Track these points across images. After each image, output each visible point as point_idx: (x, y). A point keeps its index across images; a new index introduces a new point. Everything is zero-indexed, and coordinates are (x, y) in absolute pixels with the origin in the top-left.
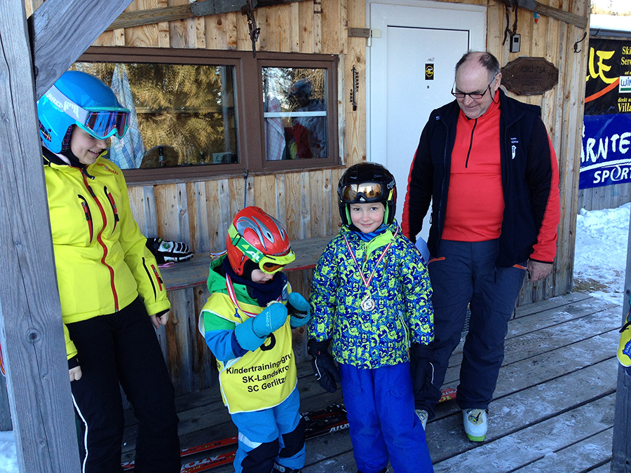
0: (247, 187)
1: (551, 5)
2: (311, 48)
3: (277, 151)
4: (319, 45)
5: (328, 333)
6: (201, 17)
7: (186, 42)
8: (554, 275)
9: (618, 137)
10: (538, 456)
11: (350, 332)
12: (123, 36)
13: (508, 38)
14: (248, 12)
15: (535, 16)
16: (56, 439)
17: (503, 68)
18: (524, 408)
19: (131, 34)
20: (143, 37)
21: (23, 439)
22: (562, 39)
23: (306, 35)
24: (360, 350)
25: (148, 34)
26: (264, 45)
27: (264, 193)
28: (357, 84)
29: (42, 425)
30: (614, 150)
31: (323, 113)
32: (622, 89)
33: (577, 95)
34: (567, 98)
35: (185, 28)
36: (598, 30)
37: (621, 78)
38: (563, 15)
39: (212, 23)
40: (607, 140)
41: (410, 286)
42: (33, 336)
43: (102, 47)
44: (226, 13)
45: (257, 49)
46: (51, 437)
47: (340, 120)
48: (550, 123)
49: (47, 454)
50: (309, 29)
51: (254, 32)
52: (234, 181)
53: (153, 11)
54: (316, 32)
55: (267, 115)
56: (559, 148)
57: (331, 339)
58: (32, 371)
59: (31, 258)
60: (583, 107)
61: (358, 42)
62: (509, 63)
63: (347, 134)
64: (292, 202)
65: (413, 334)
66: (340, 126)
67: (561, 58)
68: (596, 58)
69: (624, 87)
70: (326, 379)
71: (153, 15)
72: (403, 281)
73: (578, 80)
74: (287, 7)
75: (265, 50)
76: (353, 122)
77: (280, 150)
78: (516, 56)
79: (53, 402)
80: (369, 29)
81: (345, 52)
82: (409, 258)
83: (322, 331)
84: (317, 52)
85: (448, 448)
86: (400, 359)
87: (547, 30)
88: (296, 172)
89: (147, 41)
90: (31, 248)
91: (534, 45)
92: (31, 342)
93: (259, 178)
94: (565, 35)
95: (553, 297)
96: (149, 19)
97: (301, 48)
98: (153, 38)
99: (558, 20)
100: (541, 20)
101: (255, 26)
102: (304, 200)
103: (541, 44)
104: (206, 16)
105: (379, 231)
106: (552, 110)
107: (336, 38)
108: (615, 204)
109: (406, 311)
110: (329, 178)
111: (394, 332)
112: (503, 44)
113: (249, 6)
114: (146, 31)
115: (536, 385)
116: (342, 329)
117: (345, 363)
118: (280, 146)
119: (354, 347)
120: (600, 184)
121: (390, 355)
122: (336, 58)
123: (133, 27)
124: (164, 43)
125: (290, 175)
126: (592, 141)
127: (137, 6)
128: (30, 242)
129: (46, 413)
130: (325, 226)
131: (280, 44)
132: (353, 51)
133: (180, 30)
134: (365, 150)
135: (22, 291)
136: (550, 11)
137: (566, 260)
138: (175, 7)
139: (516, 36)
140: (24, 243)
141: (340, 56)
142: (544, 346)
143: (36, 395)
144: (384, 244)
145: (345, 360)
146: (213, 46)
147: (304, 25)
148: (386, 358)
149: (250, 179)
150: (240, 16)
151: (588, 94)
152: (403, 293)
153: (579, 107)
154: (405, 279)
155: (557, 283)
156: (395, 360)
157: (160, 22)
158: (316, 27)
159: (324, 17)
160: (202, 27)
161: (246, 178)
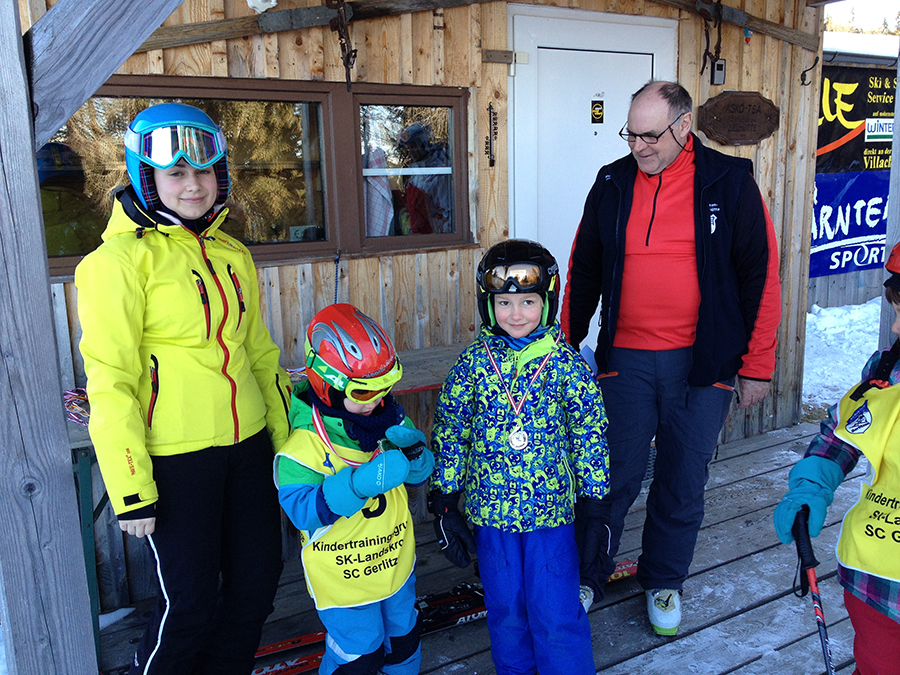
0: (339, 275)
1: (768, 18)
2: (429, 78)
3: (382, 223)
4: (442, 74)
5: (459, 481)
6: (272, 33)
7: (251, 69)
8: (775, 399)
9: (864, 204)
10: (753, 656)
11: (492, 479)
12: (161, 61)
13: (709, 65)
14: (339, 27)
15: (746, 34)
16: (63, 635)
17: (701, 107)
18: (733, 588)
19: (172, 57)
20: (189, 62)
21: (15, 636)
22: (783, 66)
23: (422, 59)
24: (506, 505)
25: (196, 58)
26: (362, 74)
27: (363, 285)
28: (496, 129)
29: (42, 617)
30: (859, 222)
31: (447, 170)
32: (869, 137)
33: (806, 143)
34: (791, 149)
35: (250, 50)
36: (835, 54)
37: (868, 120)
38: (786, 33)
39: (289, 43)
40: (848, 208)
41: (577, 414)
42: (30, 488)
43: (131, 75)
44: (309, 29)
45: (353, 79)
46: (55, 633)
47: (472, 179)
48: (768, 185)
49: (49, 657)
50: (426, 51)
51: (349, 56)
52: (320, 266)
53: (204, 25)
54: (436, 55)
55: (367, 172)
56: (781, 219)
57: (462, 490)
58: (28, 537)
59: (27, 377)
60: (814, 162)
61: (496, 70)
62: (710, 100)
63: (481, 199)
64: (404, 296)
65: (581, 484)
66: (472, 187)
67: (783, 93)
68: (833, 94)
69: (871, 134)
70: (455, 547)
71: (204, 31)
72: (568, 407)
73: (807, 125)
74: (396, 19)
75: (364, 80)
76: (489, 182)
77: (385, 222)
78: (720, 89)
79: (58, 582)
80: (511, 52)
81: (478, 84)
82: (576, 374)
83: (451, 479)
84: (439, 83)
85: (625, 646)
86: (563, 519)
87: (762, 53)
88: (409, 253)
89: (195, 67)
90: (28, 361)
91: (744, 74)
92: (26, 497)
93: (356, 261)
94: (789, 60)
95: (774, 429)
96: (199, 36)
97: (415, 78)
98: (204, 62)
99: (779, 39)
100: (755, 39)
101: (350, 46)
102: (420, 293)
103: (755, 73)
104: (280, 33)
105: (535, 336)
106: (770, 167)
107: (465, 64)
108: (861, 297)
109: (571, 451)
110: (455, 261)
111: (554, 480)
112: (702, 73)
113: (342, 19)
114: (194, 54)
115: (750, 555)
116: (481, 476)
117: (484, 524)
118: (386, 216)
119: (498, 501)
120: (839, 270)
121: (549, 513)
122: (465, 93)
123: (176, 48)
124: (220, 70)
125: (400, 257)
126: (827, 210)
127: (181, 18)
128: (26, 354)
129: (48, 598)
130: (450, 331)
131: (386, 72)
132: (489, 83)
133: (242, 53)
134: (507, 222)
135: (14, 423)
136: (766, 26)
137: (791, 377)
138: (236, 19)
139: (719, 62)
140: (18, 354)
141: (471, 90)
142: (762, 499)
143: (34, 572)
144: (542, 355)
145: (483, 520)
146: (290, 75)
147: (419, 45)
148: (543, 517)
149: (344, 264)
150: (329, 32)
151: (821, 143)
152: (566, 425)
153: (809, 162)
154: (570, 405)
155: (778, 410)
156: (555, 521)
157: (215, 40)
158: (436, 49)
159: (448, 34)
160: (274, 48)
161: (337, 261)
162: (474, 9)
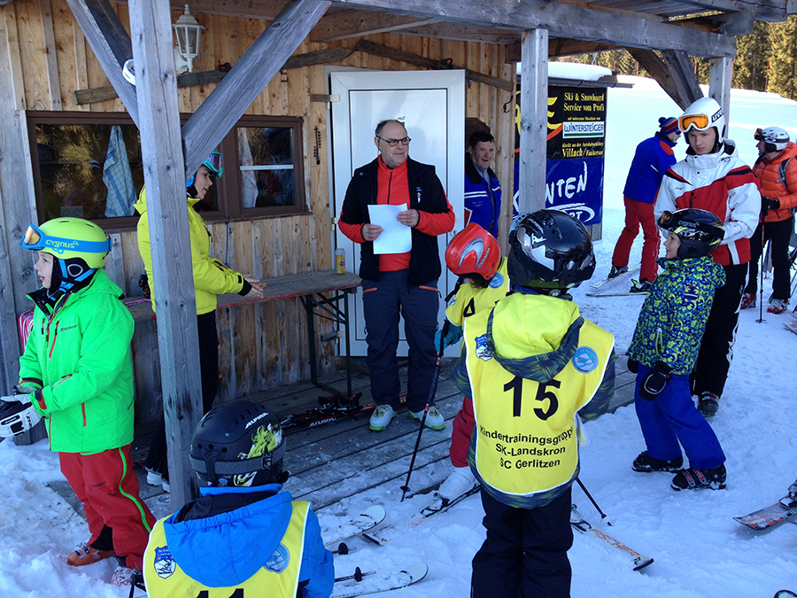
0: (229, 232)
1: (482, 72)
2: (279, 111)
4: (287, 109)
6: (188, 87)
9: (564, 182)
15: (469, 81)
16: (190, 364)
22: (492, 101)
23: (275, 100)
27: (242, 238)
28: (320, 141)
30: (560, 195)
31: (291, 167)
32: (566, 135)
33: (508, 149)
37: (565, 123)
38: (493, 80)
39: (196, 91)
40: (553, 185)
43: (105, 112)
44: (208, 83)
47: (306, 172)
49: (186, 371)
50: (277, 95)
52: (217, 226)
54: (283, 98)
55: (242, 168)
59: (182, 264)
60: (513, 160)
61: (319, 105)
63: (312, 184)
64: (267, 245)
66: (306, 178)
67: (492, 118)
69: (567, 133)
73: (508, 136)
76: (317, 174)
80: (328, 95)
81: (308, 115)
84: (285, 114)
87: (479, 92)
88: (269, 218)
90: (183, 259)
91: (469, 106)
92: (181, 309)
93: (239, 223)
94: (495, 97)
97: (271, 111)
99: (489, 85)
100: (474, 83)
102: (277, 243)
103: (475, 104)
104: (192, 85)
107: (300, 103)
110: (297, 223)
122: (301, 120)
125: (264, 221)
128: (182, 256)
130: (296, 266)
131: (253, 108)
132: (315, 114)
134: (327, 199)
135: (178, 281)
136: (480, 77)
140: (179, 256)
141: (304, 118)
143: (182, 338)
147: (273, 92)
149: (231, 225)
153: (510, 160)
158: (283, 93)
159: (289, 85)
160: (188, 95)
161: (227, 223)
162: (304, 70)
